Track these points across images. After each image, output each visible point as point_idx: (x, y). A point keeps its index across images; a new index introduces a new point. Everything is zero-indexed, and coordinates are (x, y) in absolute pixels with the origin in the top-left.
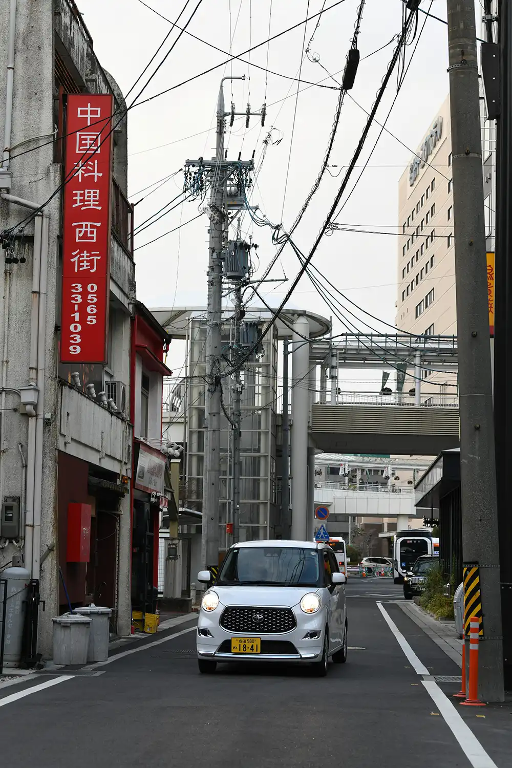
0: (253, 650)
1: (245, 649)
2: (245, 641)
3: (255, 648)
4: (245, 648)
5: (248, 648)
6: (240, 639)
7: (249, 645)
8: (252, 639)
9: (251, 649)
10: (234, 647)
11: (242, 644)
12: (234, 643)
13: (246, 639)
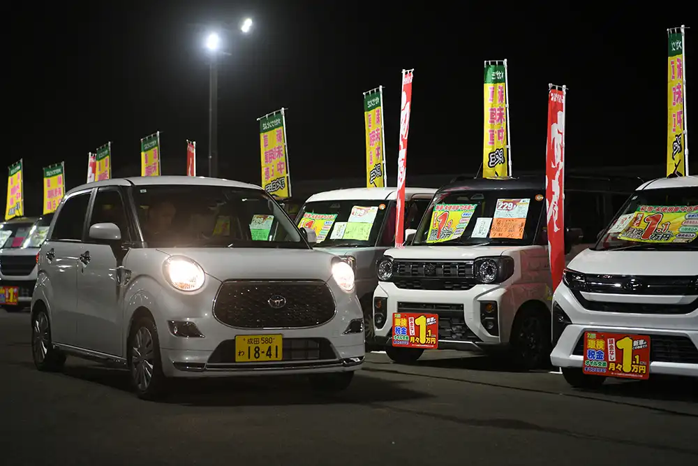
0: (270, 355)
1: (257, 355)
2: (257, 341)
3: (273, 352)
4: (257, 352)
5: (263, 352)
6: (250, 337)
7: (264, 347)
8: (268, 337)
9: (267, 355)
10: (240, 353)
11: (253, 346)
12: (241, 346)
13: (260, 337)
